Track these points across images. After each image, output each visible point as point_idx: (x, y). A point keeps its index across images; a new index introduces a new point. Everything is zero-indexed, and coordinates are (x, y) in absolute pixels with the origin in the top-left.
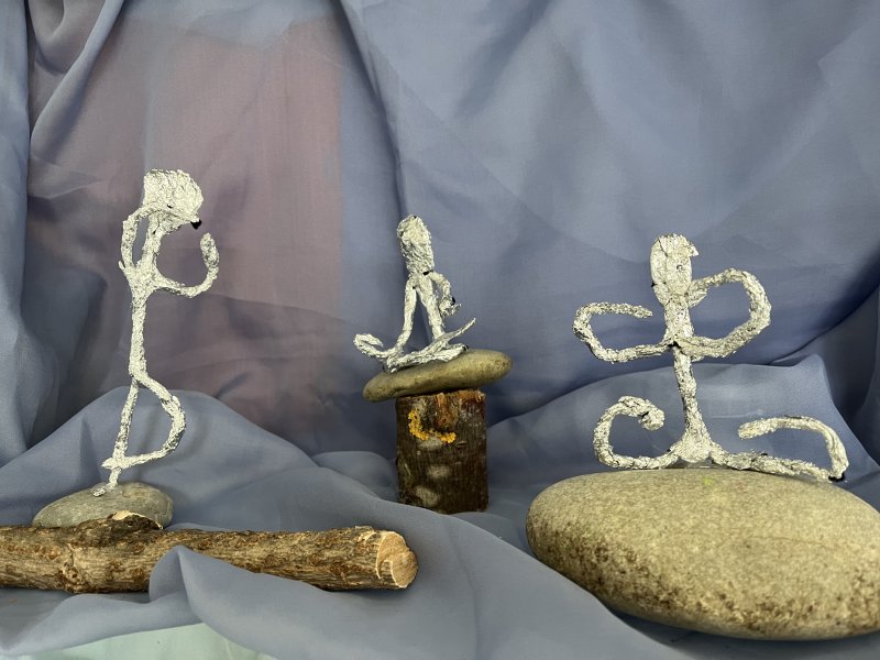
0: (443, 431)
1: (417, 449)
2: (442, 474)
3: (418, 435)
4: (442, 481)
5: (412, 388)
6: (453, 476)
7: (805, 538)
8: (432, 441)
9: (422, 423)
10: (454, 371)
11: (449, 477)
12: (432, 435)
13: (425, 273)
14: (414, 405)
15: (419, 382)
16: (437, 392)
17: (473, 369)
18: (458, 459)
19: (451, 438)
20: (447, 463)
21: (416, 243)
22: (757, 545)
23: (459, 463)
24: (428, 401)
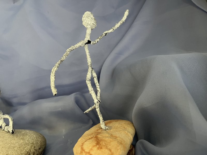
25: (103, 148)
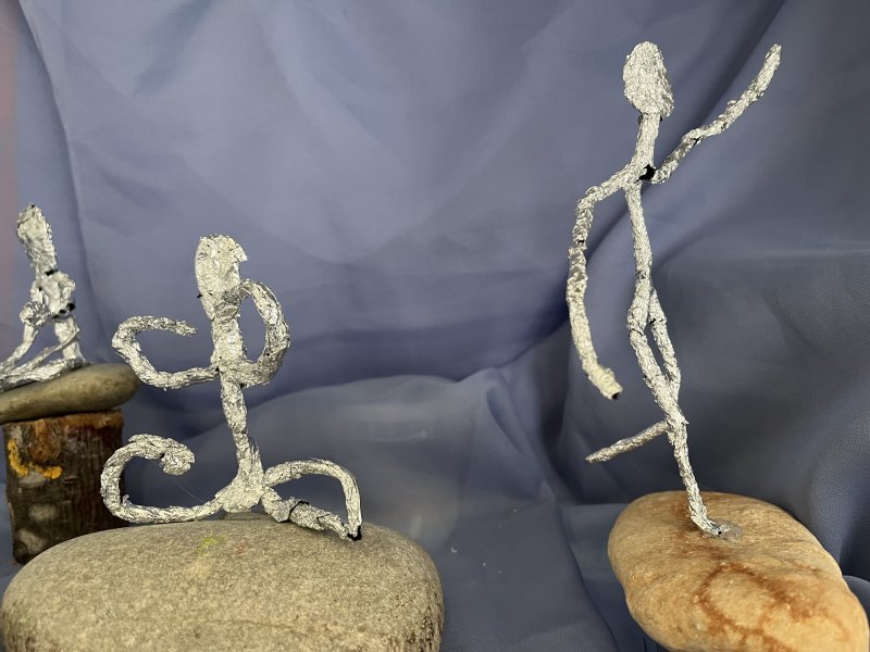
0: (45, 464)
1: (18, 486)
2: (47, 515)
3: (18, 470)
4: (49, 523)
5: (7, 413)
6: (61, 518)
7: (274, 620)
8: (34, 477)
9: (22, 455)
10: (51, 393)
11: (57, 519)
12: (34, 470)
13: (48, 274)
14: (12, 433)
15: (15, 405)
16: (36, 418)
17: (74, 390)
18: (67, 498)
19: (56, 473)
20: (52, 502)
21: (33, 238)
22: (211, 632)
23: (69, 502)
24: (23, 429)
25: (811, 613)
